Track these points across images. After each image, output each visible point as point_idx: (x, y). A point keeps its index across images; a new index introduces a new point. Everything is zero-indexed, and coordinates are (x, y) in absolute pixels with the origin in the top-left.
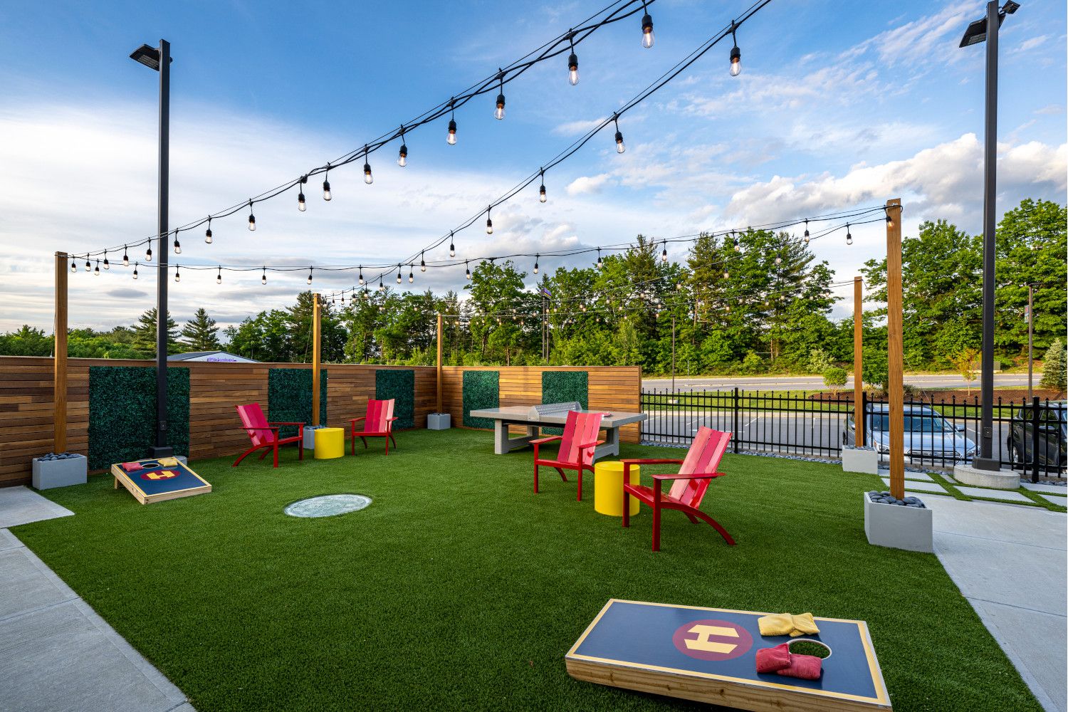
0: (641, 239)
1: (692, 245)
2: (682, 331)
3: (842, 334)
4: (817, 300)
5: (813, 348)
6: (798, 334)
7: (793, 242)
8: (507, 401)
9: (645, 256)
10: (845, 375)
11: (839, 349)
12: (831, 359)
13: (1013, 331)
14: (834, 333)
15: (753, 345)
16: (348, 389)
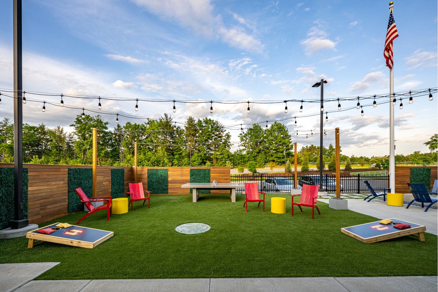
0: (166, 115)
1: (186, 121)
2: (183, 153)
3: (234, 156)
4: (226, 144)
5: (227, 160)
6: (222, 156)
7: (219, 124)
8: (173, 181)
9: (167, 122)
10: (243, 169)
11: (234, 161)
12: (232, 164)
13: (274, 157)
14: (232, 156)
15: (208, 159)
16: (101, 179)
